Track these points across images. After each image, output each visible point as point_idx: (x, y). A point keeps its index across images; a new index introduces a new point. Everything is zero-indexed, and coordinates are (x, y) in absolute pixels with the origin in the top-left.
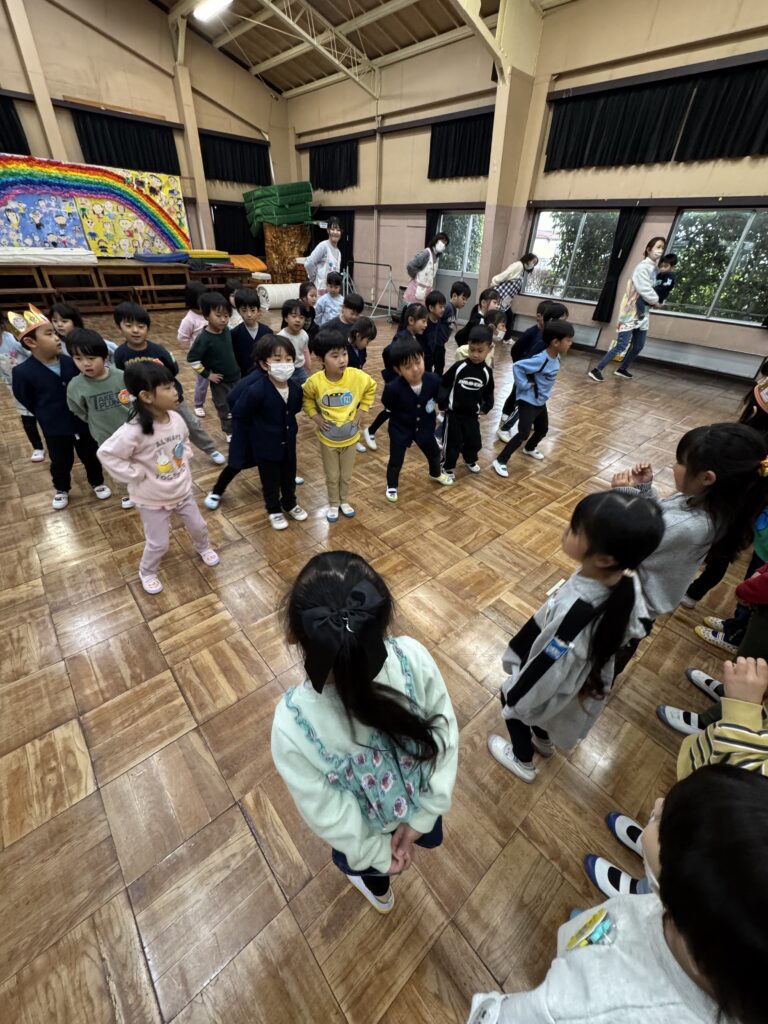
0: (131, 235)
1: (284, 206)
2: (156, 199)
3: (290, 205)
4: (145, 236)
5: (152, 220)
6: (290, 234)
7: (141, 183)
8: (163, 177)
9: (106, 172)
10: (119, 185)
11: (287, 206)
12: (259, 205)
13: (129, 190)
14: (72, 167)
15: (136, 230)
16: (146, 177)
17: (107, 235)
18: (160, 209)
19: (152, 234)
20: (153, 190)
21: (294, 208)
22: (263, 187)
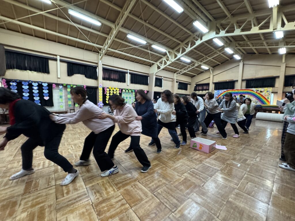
2: (261, 93)
5: (258, 98)
7: (258, 91)
8: (266, 89)
10: (252, 92)
14: (241, 90)
16: (260, 89)
18: (262, 96)
19: (257, 101)
20: (261, 92)
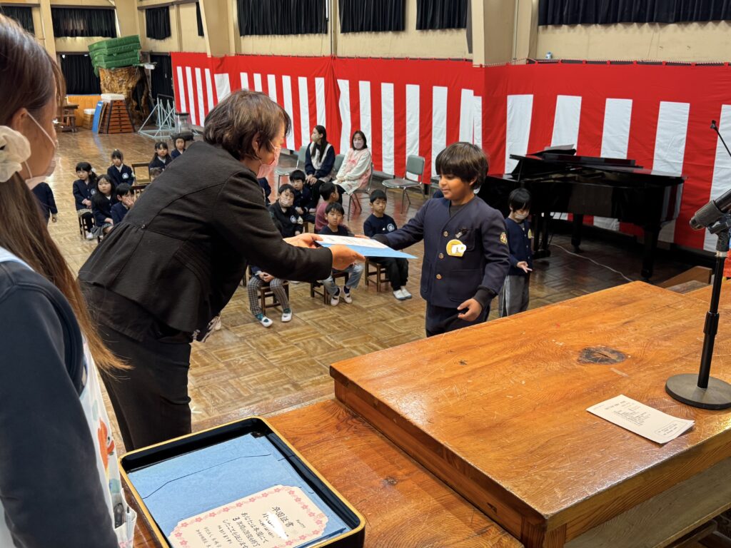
1: (112, 55)
3: (118, 54)
6: (118, 74)
11: (115, 55)
12: (97, 54)
21: (120, 56)
22: (108, 39)
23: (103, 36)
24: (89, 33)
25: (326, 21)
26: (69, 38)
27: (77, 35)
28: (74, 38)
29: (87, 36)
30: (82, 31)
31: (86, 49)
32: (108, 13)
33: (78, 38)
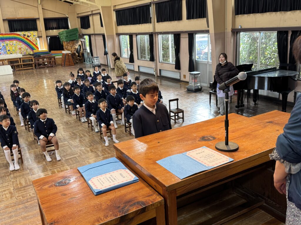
0: (20, 49)
1: (68, 36)
3: (70, 35)
4: (25, 49)
6: (71, 44)
7: (25, 35)
8: (32, 32)
9: (15, 34)
10: (18, 37)
12: (62, 36)
13: (21, 37)
14: (5, 34)
15: (22, 48)
17: (13, 50)
18: (30, 41)
19: (27, 48)
20: (28, 36)
22: (66, 30)
23: (64, 29)
24: (58, 28)
25: (151, 18)
26: (51, 30)
27: (54, 29)
28: (52, 30)
29: (58, 29)
30: (56, 27)
31: (58, 34)
32: (65, 20)
33: (54, 30)
